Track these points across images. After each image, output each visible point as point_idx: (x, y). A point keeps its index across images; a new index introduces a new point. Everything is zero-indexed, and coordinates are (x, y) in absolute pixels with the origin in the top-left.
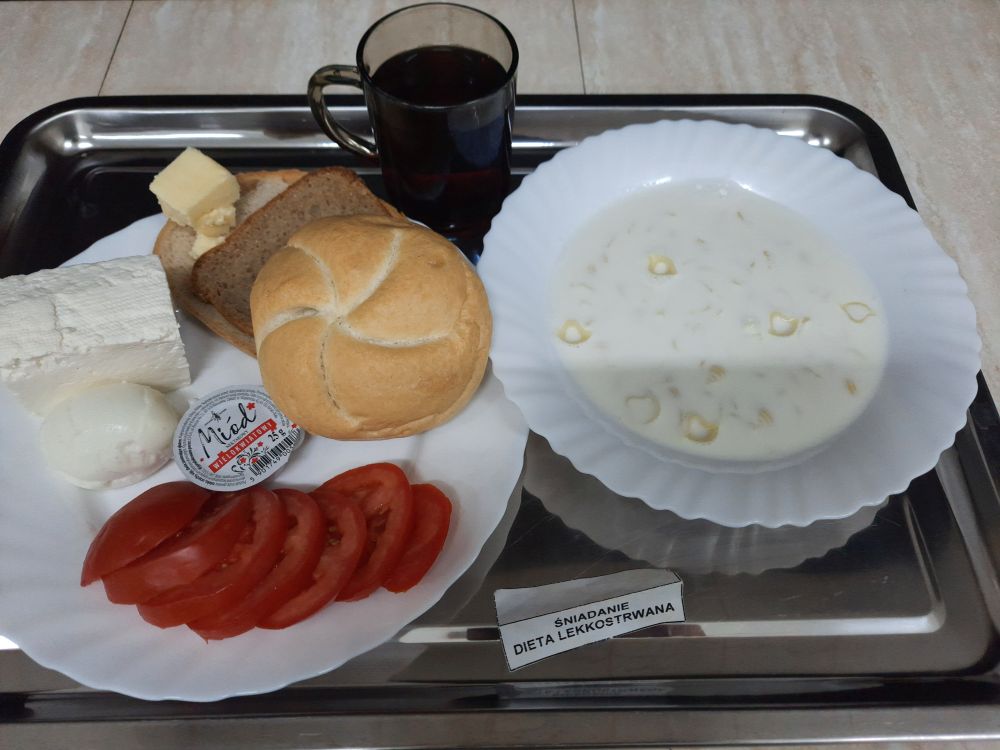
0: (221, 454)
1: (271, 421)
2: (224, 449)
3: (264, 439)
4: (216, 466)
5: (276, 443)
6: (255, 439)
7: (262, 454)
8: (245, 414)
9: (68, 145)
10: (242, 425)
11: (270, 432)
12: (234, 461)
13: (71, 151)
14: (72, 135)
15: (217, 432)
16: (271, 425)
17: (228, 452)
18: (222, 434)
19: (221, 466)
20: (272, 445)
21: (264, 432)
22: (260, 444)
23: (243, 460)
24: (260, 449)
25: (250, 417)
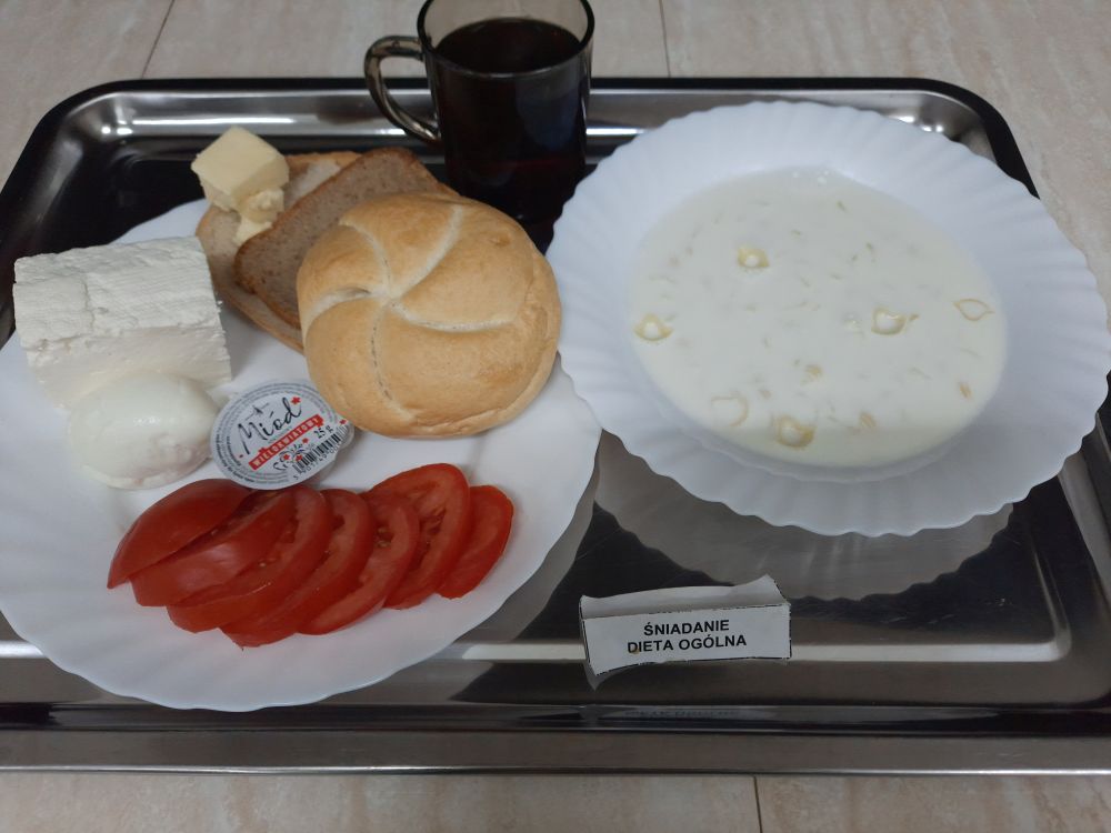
0: (263, 451)
1: (317, 417)
2: (266, 445)
3: (309, 435)
4: (257, 463)
5: (323, 440)
6: (300, 435)
7: (307, 451)
8: (289, 409)
9: (106, 130)
10: (286, 421)
11: (316, 428)
12: (276, 458)
13: (108, 136)
14: (111, 120)
15: (258, 427)
16: (318, 421)
17: (270, 448)
18: (264, 430)
19: (262, 463)
20: (318, 442)
21: (309, 428)
22: (305, 441)
23: (286, 457)
24: (305, 446)
25: (295, 411)
